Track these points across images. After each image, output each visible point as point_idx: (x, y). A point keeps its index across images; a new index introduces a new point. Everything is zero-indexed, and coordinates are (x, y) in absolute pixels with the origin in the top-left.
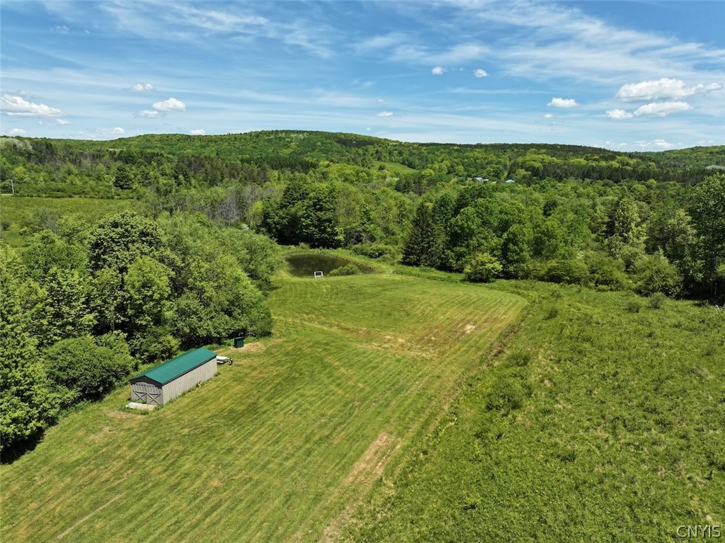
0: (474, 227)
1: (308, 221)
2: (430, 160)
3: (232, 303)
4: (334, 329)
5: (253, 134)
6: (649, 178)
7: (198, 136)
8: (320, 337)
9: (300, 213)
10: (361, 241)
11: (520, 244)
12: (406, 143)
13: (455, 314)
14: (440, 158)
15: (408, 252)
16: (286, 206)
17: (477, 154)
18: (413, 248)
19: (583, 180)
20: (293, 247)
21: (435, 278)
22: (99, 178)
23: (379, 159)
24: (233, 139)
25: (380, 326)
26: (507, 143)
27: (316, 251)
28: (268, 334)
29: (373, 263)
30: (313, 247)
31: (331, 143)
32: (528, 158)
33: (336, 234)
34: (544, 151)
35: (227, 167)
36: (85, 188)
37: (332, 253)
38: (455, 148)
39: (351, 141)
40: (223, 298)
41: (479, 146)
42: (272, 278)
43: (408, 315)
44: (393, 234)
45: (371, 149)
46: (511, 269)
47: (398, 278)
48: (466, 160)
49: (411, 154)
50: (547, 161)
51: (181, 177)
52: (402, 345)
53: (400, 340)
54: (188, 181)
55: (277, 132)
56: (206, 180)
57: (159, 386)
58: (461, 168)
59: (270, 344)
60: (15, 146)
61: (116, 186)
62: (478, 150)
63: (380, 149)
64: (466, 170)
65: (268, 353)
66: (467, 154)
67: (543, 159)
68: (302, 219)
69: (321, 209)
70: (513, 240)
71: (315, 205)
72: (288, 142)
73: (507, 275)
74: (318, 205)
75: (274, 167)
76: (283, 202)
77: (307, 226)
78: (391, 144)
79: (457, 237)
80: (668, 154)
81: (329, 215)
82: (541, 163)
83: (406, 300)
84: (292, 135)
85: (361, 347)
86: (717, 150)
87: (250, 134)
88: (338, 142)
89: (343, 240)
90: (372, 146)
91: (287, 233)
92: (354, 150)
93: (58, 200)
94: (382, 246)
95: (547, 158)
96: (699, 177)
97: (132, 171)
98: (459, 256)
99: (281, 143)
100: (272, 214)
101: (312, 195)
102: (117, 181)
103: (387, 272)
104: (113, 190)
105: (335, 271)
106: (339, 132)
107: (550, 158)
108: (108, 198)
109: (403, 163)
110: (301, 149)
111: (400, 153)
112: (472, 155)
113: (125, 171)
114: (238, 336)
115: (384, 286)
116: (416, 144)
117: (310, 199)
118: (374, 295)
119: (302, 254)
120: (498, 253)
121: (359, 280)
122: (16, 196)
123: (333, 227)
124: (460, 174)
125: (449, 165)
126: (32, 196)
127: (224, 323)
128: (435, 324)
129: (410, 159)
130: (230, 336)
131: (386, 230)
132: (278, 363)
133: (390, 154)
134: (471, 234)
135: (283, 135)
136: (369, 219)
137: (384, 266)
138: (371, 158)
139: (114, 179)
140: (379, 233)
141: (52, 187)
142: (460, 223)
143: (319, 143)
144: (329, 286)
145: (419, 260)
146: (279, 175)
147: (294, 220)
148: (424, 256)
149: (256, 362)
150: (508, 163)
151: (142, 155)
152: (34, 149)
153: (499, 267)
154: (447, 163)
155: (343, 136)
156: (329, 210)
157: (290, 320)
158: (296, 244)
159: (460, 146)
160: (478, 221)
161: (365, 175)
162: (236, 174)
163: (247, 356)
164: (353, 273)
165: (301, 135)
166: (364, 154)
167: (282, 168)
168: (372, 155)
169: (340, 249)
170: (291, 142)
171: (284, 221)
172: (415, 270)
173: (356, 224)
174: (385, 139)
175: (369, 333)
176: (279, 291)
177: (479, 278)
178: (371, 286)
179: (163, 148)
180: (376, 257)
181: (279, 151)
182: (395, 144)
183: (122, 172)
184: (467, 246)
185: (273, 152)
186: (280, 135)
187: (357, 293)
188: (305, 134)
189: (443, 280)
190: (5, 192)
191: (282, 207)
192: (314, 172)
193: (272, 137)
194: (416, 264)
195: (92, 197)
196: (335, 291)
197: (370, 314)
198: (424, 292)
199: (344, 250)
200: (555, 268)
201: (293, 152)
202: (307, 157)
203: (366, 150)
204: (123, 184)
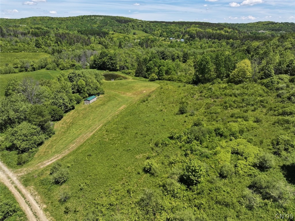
0: (152, 67)
1: (108, 63)
2: (154, 30)
3: (96, 88)
4: (117, 93)
5: (80, 17)
6: (231, 39)
7: (56, 18)
8: (114, 94)
9: (106, 61)
10: (124, 69)
11: (162, 72)
12: (144, 21)
13: (143, 89)
14: (157, 29)
15: (136, 73)
16: (101, 58)
17: (172, 27)
18: (137, 72)
19: (208, 39)
20: (104, 71)
21: (142, 80)
22: (28, 44)
23: (133, 29)
24: (72, 19)
25: (126, 92)
27: (111, 73)
28: (104, 94)
29: (127, 76)
30: (110, 71)
31: (113, 22)
32: (191, 29)
33: (117, 67)
34: (197, 26)
35: (75, 37)
36: (25, 48)
37: (116, 73)
38: (164, 24)
39: (122, 20)
40: (95, 87)
41: (174, 23)
42: (101, 81)
43: (133, 89)
44: (134, 66)
45: (130, 24)
46: (160, 78)
47: (133, 80)
48: (167, 30)
49: (146, 27)
50: (198, 30)
51: (59, 42)
52: (130, 95)
53: (130, 94)
54: (61, 44)
55: (90, 16)
56: (67, 43)
57: (89, 101)
58: (165, 33)
59: (104, 95)
62: (173, 25)
63: (134, 24)
64: (167, 34)
65: (104, 97)
66: (168, 27)
67: (196, 30)
68: (107, 63)
69: (112, 60)
70: (161, 70)
71: (110, 58)
72: (95, 21)
73: (159, 79)
74: (111, 59)
75: (92, 35)
76: (100, 57)
77: (108, 65)
78: (138, 22)
79: (148, 69)
80: (248, 25)
81: (114, 62)
82: (196, 31)
83: (133, 86)
84: (97, 18)
85: (122, 95)
86: (266, 23)
87: (79, 17)
88: (117, 21)
89: (119, 69)
90: (131, 23)
91: (102, 67)
92: (123, 24)
93: (17, 53)
94: (130, 71)
95: (198, 29)
96: (247, 39)
98: (149, 74)
99: (93, 22)
100: (97, 60)
101: (109, 55)
103: (130, 79)
104: (36, 48)
105: (117, 79)
106: (117, 16)
107: (199, 29)
108: (35, 52)
109: (143, 31)
110: (101, 25)
111: (142, 26)
112: (170, 28)
113: (39, 41)
114: (98, 94)
115: (129, 83)
116: (149, 21)
117: (108, 56)
118: (126, 85)
119: (107, 73)
120: (157, 74)
121: (123, 81)
122: (2, 52)
123: (116, 65)
124: (165, 36)
125: (161, 32)
126: (7, 52)
127: (95, 92)
128: (138, 91)
129: (146, 29)
130: (97, 94)
131: (132, 65)
132: (107, 98)
133: (138, 26)
134: (152, 68)
135: (93, 18)
136: (127, 62)
137: (130, 77)
138: (130, 28)
139: (35, 44)
140: (130, 66)
141: (13, 48)
142: (149, 66)
143: (109, 22)
144: (115, 83)
145: (139, 75)
146: (94, 39)
147: (104, 63)
148: (141, 74)
149: (103, 98)
150: (184, 31)
151: (41, 32)
153: (157, 77)
154: (160, 31)
155: (118, 18)
156: (114, 60)
157: (107, 91)
158: (105, 70)
159: (166, 22)
160: (154, 65)
161: (127, 38)
162: (79, 41)
163: (101, 97)
164: (121, 79)
165: (101, 18)
166: (127, 27)
167: (95, 34)
168: (131, 27)
169: (118, 72)
170: (97, 21)
171: (101, 63)
172: (138, 78)
173: (122, 64)
174: (136, 19)
175: (124, 93)
176: (103, 85)
177: (152, 80)
178: (126, 83)
179: (42, 24)
180: (128, 74)
181: (92, 25)
182: (140, 22)
183: (37, 42)
184: (151, 72)
185: (90, 26)
186: (92, 18)
187: (122, 85)
188: (103, 17)
189: (144, 81)
191: (100, 58)
192: (107, 36)
193: (89, 19)
194: (138, 76)
195: (29, 52)
196: (117, 84)
197: (125, 89)
198: (138, 84)
199: (119, 72)
200: (170, 77)
201: (98, 26)
202: (104, 28)
203: (128, 25)
204: (38, 45)
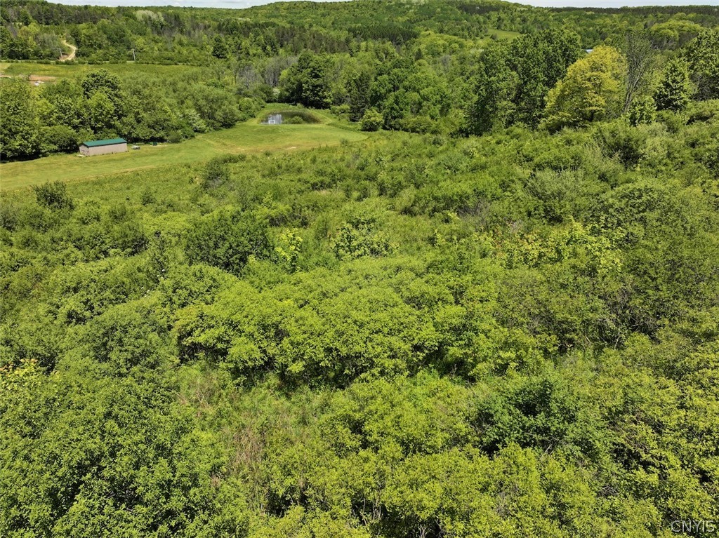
1: (307, 86)
9: (303, 80)
12: (535, 7)
21: (344, 128)
22: (202, 48)
23: (499, 28)
26: (659, 5)
31: (451, 10)
36: (189, 57)
38: (589, 13)
39: (475, 6)
45: (494, 16)
49: (535, 22)
51: (269, 48)
54: (275, 51)
60: (150, 17)
61: (214, 56)
63: (503, 16)
67: (683, 27)
68: (303, 85)
72: (406, 8)
77: (305, 91)
78: (518, 9)
82: (679, 30)
88: (459, 8)
90: (496, 13)
92: (475, 17)
93: (167, 67)
97: (228, 41)
99: (401, 10)
102: (214, 51)
104: (211, 58)
109: (522, 32)
110: (417, 17)
111: (524, 21)
116: (547, 8)
122: (137, 63)
126: (148, 64)
133: (512, 21)
138: (490, 26)
139: (212, 49)
141: (164, 55)
143: (439, 10)
147: (299, 85)
152: (165, 20)
164: (298, 123)
166: (485, 22)
168: (493, 23)
170: (410, 8)
174: (514, 4)
181: (394, 19)
182: (522, 9)
183: (217, 43)
185: (388, 20)
189: (348, 129)
190: (130, 60)
194: (352, 120)
195: (193, 65)
201: (408, 20)
202: (419, 26)
203: (489, 18)
204: (219, 53)
